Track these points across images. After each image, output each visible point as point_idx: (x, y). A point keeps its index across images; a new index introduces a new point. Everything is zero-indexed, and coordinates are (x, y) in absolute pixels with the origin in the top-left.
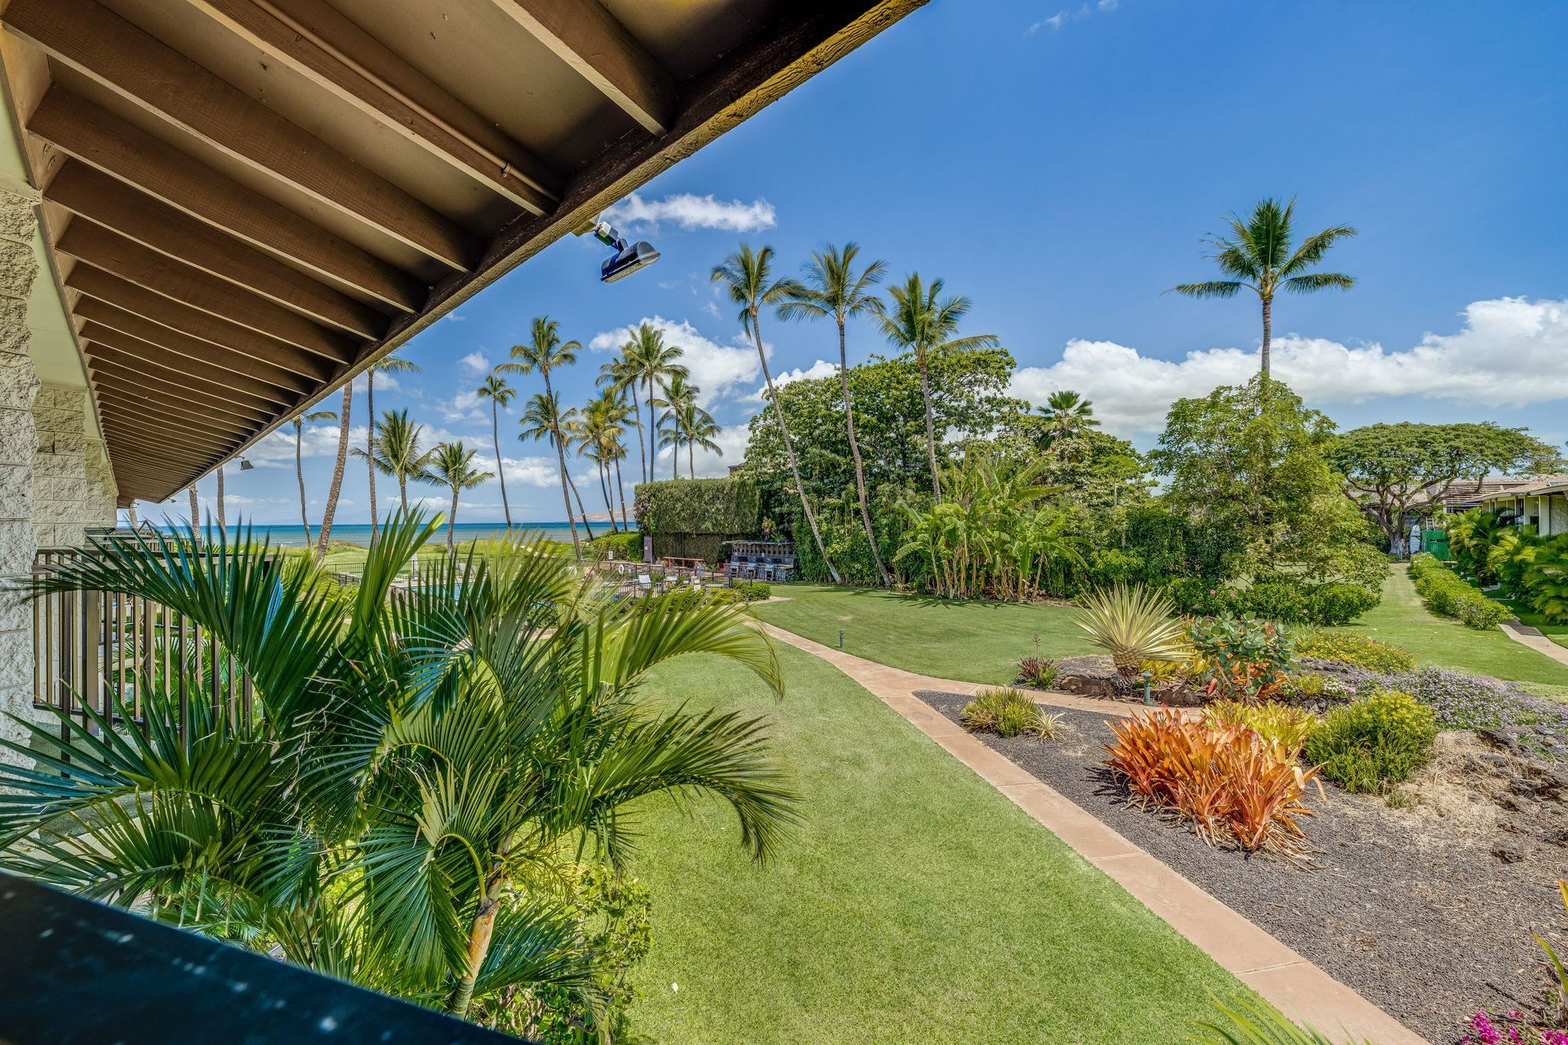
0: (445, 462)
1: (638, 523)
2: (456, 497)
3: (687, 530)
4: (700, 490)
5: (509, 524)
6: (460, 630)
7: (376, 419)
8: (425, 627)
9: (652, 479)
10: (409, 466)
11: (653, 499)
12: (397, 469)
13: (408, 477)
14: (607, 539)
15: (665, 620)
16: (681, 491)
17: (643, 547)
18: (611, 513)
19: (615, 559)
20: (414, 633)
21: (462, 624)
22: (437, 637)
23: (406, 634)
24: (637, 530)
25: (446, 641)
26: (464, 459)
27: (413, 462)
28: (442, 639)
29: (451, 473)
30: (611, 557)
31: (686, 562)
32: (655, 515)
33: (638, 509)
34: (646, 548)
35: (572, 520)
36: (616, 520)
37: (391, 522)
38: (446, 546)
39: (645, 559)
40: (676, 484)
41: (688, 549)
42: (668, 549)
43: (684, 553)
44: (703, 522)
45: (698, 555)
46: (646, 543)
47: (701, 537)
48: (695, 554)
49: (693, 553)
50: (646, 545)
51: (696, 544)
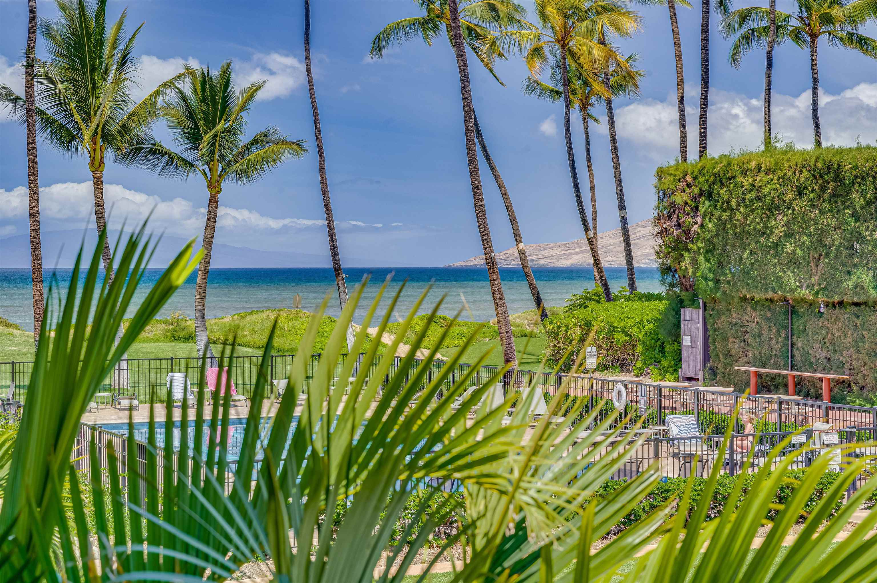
0: (191, 116)
1: (666, 270)
2: (213, 202)
3: (803, 292)
4: (837, 178)
5: (337, 270)
6: (240, 534)
7: (41, 16)
8: (161, 522)
9: (703, 148)
10: (113, 128)
11: (705, 205)
12: (87, 134)
13: (109, 155)
14: (582, 313)
15: (757, 543)
16: (785, 181)
17: (677, 338)
18: (592, 242)
19: (602, 367)
20: (138, 539)
21: (244, 515)
22: (187, 549)
23: (120, 541)
24: (662, 290)
25: (206, 558)
26: (234, 107)
27: (121, 117)
28: (198, 553)
29: (205, 145)
30: (592, 362)
31: (799, 383)
32: (710, 250)
33: (664, 232)
34: (686, 340)
35: (491, 263)
36: (606, 262)
37: (85, 265)
38: (191, 324)
39: (685, 369)
40: (767, 162)
41: (804, 346)
42: (748, 344)
43: (792, 356)
44: (847, 269)
45: (831, 362)
46: (686, 327)
47: (841, 314)
48: (825, 361)
49: (818, 357)
50: (685, 331)
51: (827, 333)
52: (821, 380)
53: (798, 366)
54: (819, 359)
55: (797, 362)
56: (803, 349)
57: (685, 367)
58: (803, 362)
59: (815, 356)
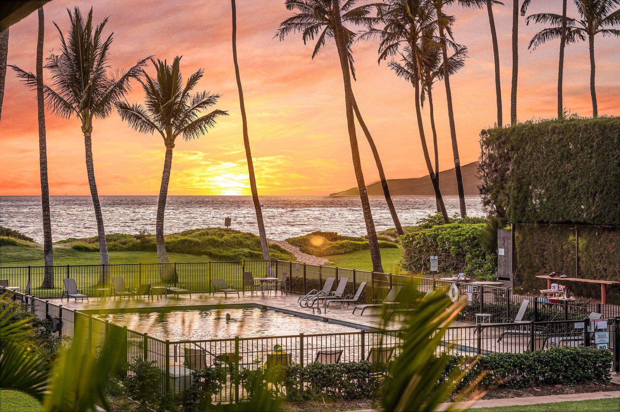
1: (487, 202)
2: (169, 154)
5: (256, 201)
9: (514, 116)
16: (572, 140)
17: (495, 251)
18: (435, 182)
19: (442, 270)
24: (484, 216)
30: (434, 267)
34: (501, 252)
35: (364, 197)
40: (559, 127)
41: (587, 260)
42: (546, 259)
43: (579, 267)
44: (615, 202)
45: (607, 272)
46: (501, 242)
47: (615, 236)
48: (603, 271)
49: (597, 268)
50: (500, 245)
51: (604, 250)
52: (600, 284)
53: (583, 275)
54: (598, 270)
55: (582, 272)
56: (587, 262)
57: (500, 270)
58: (586, 272)
59: (595, 267)
